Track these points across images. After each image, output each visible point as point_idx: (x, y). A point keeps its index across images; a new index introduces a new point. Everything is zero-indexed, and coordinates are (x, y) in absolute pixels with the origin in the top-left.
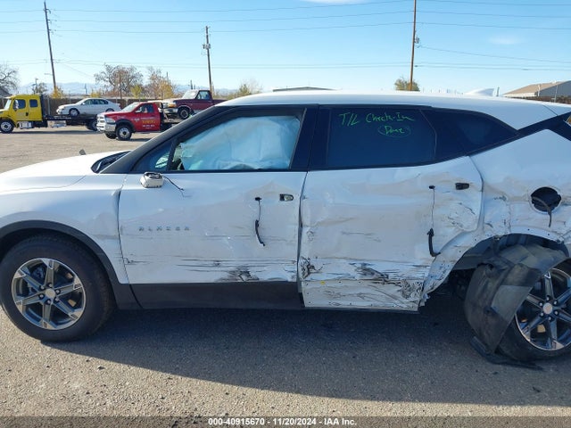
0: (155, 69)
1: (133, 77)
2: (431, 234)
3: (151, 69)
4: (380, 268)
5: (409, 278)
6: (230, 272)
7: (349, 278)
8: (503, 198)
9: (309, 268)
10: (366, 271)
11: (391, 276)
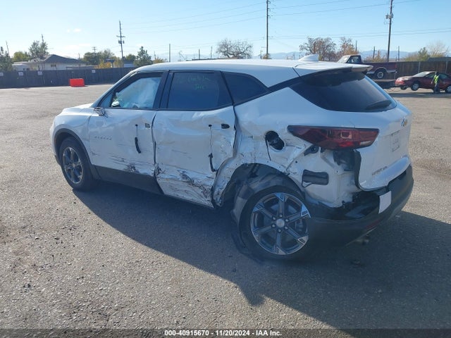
0: (347, 39)
1: (328, 46)
2: (211, 156)
3: (343, 39)
4: (191, 175)
5: (204, 185)
6: (128, 166)
7: (178, 180)
8: (252, 137)
9: (159, 169)
10: (184, 176)
11: (195, 181)
